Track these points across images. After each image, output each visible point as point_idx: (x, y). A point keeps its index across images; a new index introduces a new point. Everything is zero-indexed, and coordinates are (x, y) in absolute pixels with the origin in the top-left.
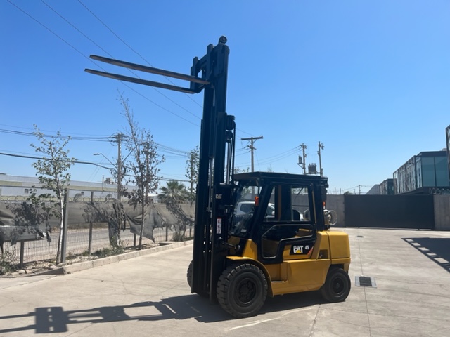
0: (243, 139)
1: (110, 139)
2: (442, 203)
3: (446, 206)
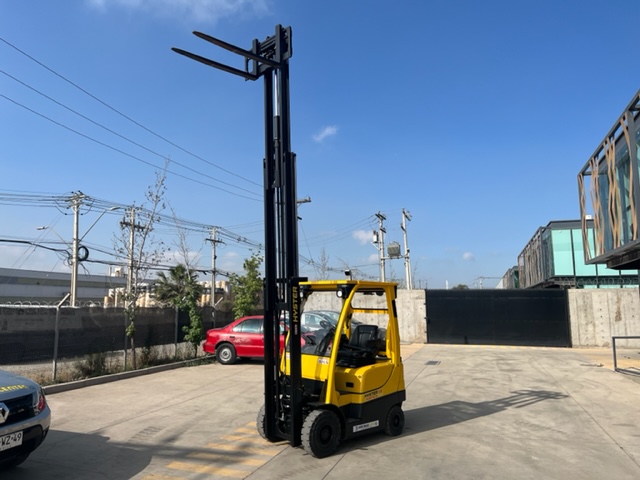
2: (581, 302)
3: (587, 308)
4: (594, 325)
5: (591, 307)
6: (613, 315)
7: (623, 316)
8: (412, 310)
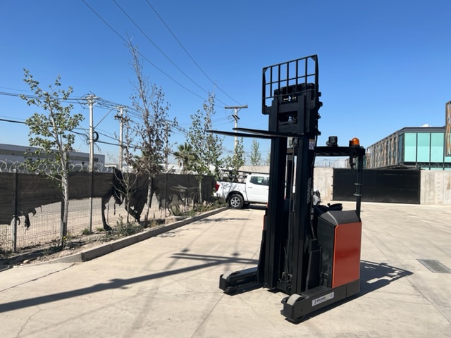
0: (226, 108)
1: (81, 101)
2: (428, 178)
3: (431, 181)
4: (434, 192)
5: (433, 181)
6: (446, 186)
8: (324, 180)
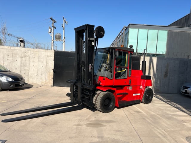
6: (164, 74)
7: (168, 75)
8: (45, 63)
